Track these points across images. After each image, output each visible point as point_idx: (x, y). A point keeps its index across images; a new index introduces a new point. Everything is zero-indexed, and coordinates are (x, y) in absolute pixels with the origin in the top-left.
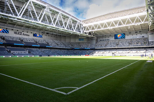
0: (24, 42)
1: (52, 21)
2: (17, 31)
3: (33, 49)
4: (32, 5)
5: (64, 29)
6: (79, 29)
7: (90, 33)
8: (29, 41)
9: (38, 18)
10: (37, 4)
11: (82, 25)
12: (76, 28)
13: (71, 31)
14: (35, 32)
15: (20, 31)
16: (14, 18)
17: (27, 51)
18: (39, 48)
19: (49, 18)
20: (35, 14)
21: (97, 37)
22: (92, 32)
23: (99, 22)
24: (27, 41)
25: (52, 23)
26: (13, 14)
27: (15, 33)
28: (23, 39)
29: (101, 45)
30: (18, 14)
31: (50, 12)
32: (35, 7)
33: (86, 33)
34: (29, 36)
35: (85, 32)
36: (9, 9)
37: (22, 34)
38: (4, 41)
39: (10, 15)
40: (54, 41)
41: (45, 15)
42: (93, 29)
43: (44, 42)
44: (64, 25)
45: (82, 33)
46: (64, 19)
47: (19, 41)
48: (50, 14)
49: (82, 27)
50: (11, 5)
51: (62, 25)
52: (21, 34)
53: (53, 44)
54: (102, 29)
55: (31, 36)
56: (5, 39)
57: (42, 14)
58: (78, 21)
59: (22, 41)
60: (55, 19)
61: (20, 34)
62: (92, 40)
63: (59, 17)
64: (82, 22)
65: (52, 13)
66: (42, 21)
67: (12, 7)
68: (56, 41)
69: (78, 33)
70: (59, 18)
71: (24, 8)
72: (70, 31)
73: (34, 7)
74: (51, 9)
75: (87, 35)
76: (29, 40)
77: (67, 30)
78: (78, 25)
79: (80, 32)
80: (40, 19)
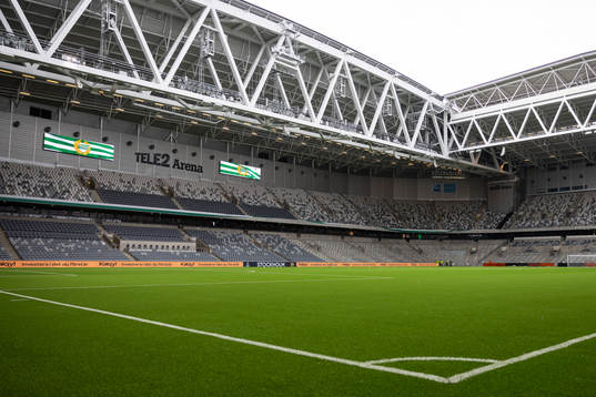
0: (178, 199)
1: (309, 98)
2: (147, 151)
3: (218, 232)
4: (220, 29)
5: (359, 136)
6: (433, 138)
7: (486, 156)
8: (201, 197)
9: (243, 87)
10: (237, 25)
11: (446, 117)
12: (417, 132)
13: (396, 144)
14: (226, 155)
15: (161, 148)
16: (139, 89)
17: (189, 241)
19: (292, 85)
20: (229, 69)
22: (498, 149)
23: (530, 100)
24: (194, 193)
25: (308, 107)
26: (135, 73)
27: (142, 158)
28: (174, 185)
29: (544, 216)
30: (158, 72)
31: (298, 58)
32: (230, 37)
33: (466, 155)
34: (200, 170)
35: (461, 148)
36: (118, 48)
37: (171, 162)
38: (94, 192)
39: (122, 76)
40: (316, 193)
41: (273, 72)
42: (503, 132)
43: (270, 202)
44: (361, 117)
45: (445, 155)
46: (362, 89)
47: (159, 193)
48: (298, 69)
49: (447, 124)
50: (128, 32)
51: (350, 116)
52: (165, 164)
53: (308, 210)
56: (97, 186)
57: (260, 70)
58: (430, 100)
60: (321, 93)
61: (161, 161)
62: (497, 188)
63: (338, 80)
64: (445, 101)
65: (307, 64)
66: (259, 103)
68: (325, 198)
69: (429, 155)
70: (337, 87)
71: (181, 46)
72: (391, 146)
73: (224, 38)
74: (300, 44)
75: (474, 163)
76: (203, 193)
77: (374, 139)
78: (429, 119)
79: (438, 149)
80: (250, 91)
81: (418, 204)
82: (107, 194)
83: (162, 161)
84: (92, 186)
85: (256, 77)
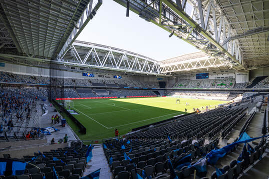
0: (106, 84)
1: (129, 66)
5: (140, 72)
6: (156, 70)
7: (168, 74)
10: (115, 53)
12: (152, 69)
14: (115, 74)
15: (103, 74)
17: (108, 92)
18: (118, 89)
19: (126, 62)
20: (114, 61)
21: (177, 77)
24: (109, 82)
26: (98, 64)
27: (99, 76)
28: (105, 81)
31: (127, 58)
33: (163, 74)
34: (110, 77)
35: (162, 72)
37: (105, 76)
38: (91, 84)
40: (132, 81)
41: (123, 61)
42: (170, 69)
43: (123, 83)
44: (140, 68)
45: (159, 74)
47: (102, 83)
48: (127, 60)
49: (159, 67)
51: (138, 68)
54: (179, 70)
55: (112, 78)
58: (155, 62)
59: (104, 83)
62: (171, 79)
66: (120, 67)
67: (96, 57)
68: (134, 82)
69: (155, 74)
70: (135, 62)
72: (146, 73)
74: (128, 55)
75: (165, 75)
77: (143, 72)
78: (155, 67)
79: (157, 73)
80: (118, 65)
81: (154, 82)
82: (94, 84)
83: (103, 76)
84: (91, 82)
85: (119, 62)
